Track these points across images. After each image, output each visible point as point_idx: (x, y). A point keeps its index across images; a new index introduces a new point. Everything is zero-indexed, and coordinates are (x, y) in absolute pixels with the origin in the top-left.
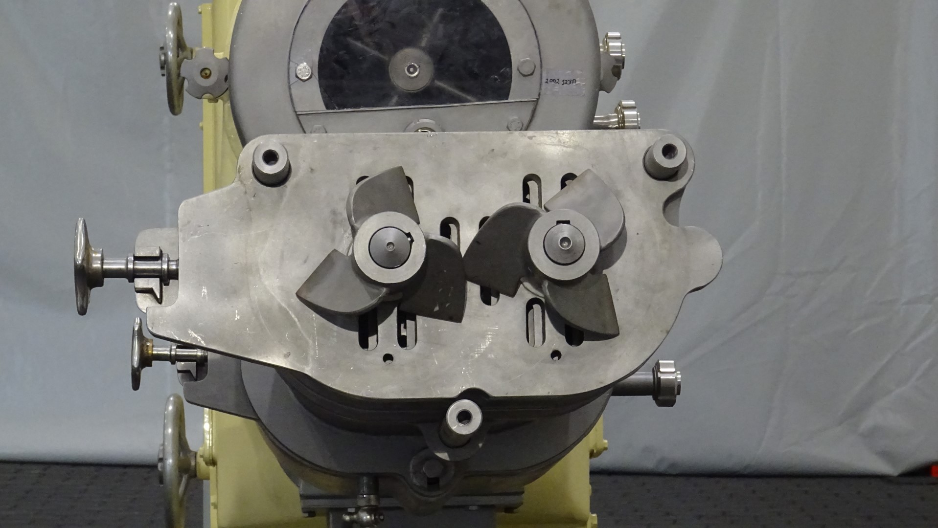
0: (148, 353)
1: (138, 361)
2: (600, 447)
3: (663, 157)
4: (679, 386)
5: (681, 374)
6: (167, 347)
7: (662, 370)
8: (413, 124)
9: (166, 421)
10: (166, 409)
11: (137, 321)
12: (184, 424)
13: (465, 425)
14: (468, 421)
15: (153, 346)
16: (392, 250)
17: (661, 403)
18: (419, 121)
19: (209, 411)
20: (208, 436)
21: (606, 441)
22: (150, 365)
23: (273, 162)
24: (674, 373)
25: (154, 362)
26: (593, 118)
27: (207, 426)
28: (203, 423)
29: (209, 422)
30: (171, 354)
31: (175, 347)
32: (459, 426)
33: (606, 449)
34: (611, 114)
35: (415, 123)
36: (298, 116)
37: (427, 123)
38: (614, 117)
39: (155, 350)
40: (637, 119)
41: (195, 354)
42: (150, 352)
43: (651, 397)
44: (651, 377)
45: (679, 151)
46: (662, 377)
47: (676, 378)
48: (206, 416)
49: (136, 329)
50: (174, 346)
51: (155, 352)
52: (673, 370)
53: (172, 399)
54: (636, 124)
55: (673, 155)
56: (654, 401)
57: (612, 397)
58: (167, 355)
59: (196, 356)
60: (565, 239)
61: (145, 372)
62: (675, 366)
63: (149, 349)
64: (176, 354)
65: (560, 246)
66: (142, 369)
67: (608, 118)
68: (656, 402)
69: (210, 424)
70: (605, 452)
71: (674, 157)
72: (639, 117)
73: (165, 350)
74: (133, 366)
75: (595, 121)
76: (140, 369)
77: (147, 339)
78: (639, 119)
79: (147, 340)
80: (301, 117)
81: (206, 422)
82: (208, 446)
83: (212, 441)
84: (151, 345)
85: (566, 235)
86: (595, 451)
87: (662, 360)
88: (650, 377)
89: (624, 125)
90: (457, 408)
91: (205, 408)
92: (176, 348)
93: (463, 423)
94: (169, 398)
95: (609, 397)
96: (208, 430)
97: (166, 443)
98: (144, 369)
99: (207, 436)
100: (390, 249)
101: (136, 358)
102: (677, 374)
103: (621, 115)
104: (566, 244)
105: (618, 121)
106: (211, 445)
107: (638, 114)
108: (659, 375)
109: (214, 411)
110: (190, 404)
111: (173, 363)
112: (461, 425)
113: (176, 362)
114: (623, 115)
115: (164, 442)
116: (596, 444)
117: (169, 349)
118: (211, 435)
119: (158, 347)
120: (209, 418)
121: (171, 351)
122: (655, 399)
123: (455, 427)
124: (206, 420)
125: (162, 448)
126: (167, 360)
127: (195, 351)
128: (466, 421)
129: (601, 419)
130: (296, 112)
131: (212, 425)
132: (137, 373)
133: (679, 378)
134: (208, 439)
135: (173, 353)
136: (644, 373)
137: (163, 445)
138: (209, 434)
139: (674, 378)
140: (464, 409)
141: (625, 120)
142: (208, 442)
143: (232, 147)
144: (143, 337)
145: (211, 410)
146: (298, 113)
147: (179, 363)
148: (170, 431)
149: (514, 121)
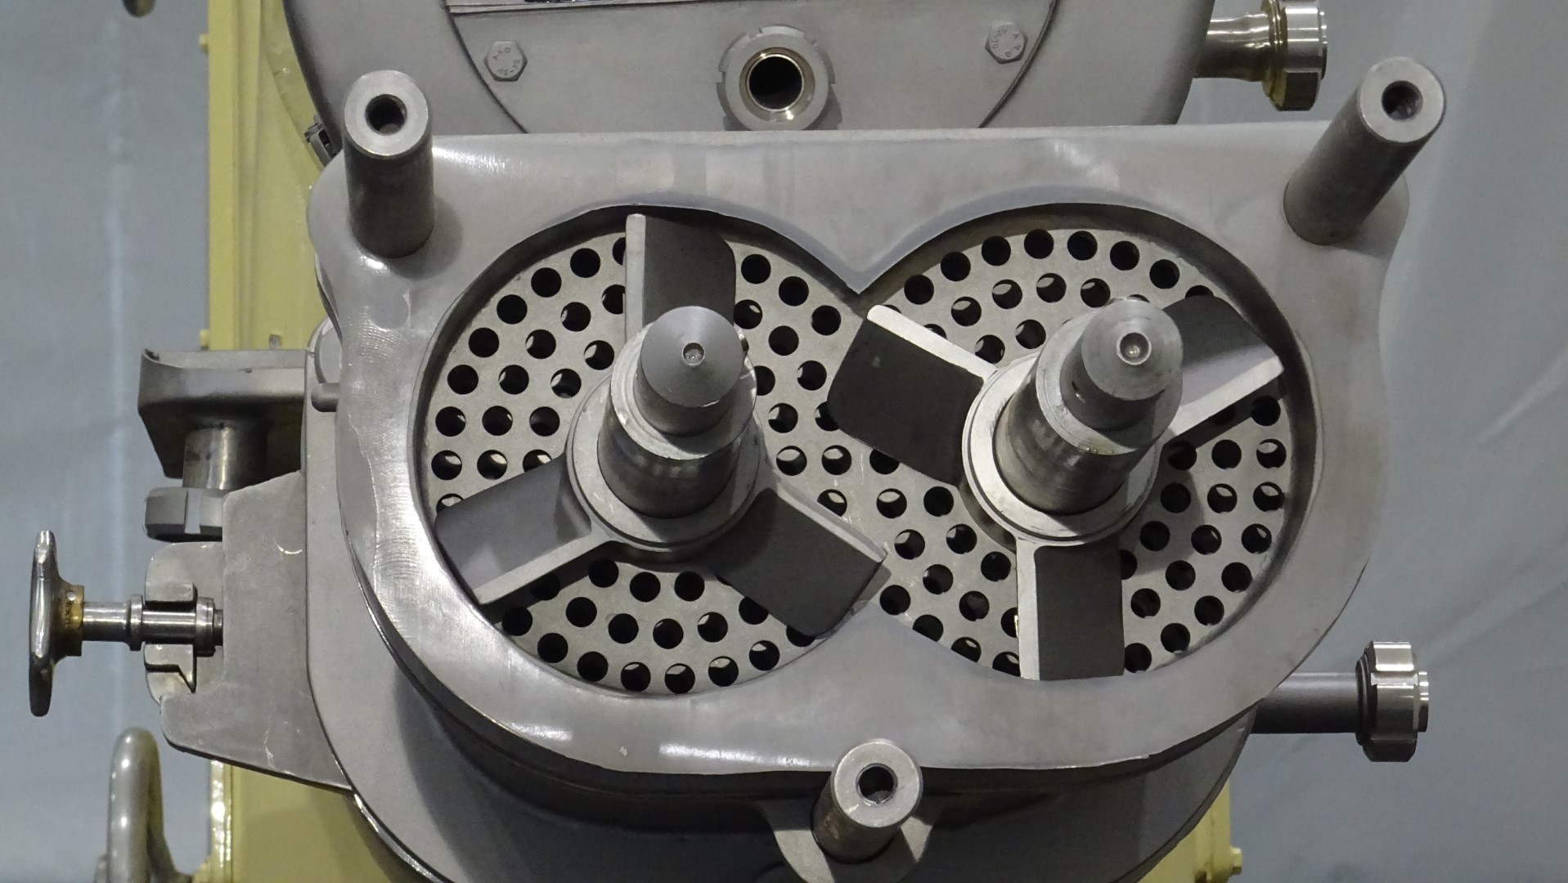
0: (70, 622)
1: (46, 645)
2: (1221, 864)
3: (1384, 114)
4: (1424, 709)
5: (1429, 678)
6: (119, 605)
7: (1380, 667)
8: (746, 39)
9: (113, 797)
10: (114, 767)
11: (42, 541)
12: (161, 807)
13: (878, 802)
14: (886, 792)
15: (83, 604)
16: (698, 363)
17: (1378, 753)
18: (761, 32)
19: (224, 768)
20: (222, 835)
21: (1237, 851)
22: (77, 652)
23: (392, 126)
24: (1409, 674)
25: (86, 645)
26: (1206, 25)
27: (218, 811)
28: (209, 800)
29: (224, 800)
30: (129, 623)
31: (140, 606)
32: (863, 805)
33: (1236, 870)
34: (1253, 14)
35: (751, 36)
36: (452, 17)
37: (781, 36)
38: (1259, 22)
39: (89, 613)
40: (1320, 26)
41: (191, 623)
42: (76, 618)
43: (1353, 735)
44: (1354, 685)
45: (1425, 100)
46: (1382, 685)
47: (1417, 690)
48: (218, 785)
49: (41, 560)
50: (137, 603)
51: (88, 619)
52: (1409, 667)
53: (128, 740)
54: (1317, 40)
55: (1409, 111)
56: (1361, 748)
57: (1254, 738)
58: (120, 624)
59: (192, 629)
60: (1132, 339)
61: (65, 670)
62: (1415, 657)
63: (74, 611)
64: (142, 624)
65: (1120, 356)
66: (56, 661)
67: (1245, 24)
68: (1365, 749)
69: (225, 805)
70: (1234, 877)
71: (1413, 114)
72: (1323, 20)
73: (115, 614)
74: (32, 655)
75: (1210, 33)
76: (52, 662)
77: (69, 585)
78: (1324, 27)
79: (70, 589)
80: (459, 21)
81: (216, 800)
82: (222, 859)
83: (232, 848)
84: (79, 601)
85: (1135, 327)
86: (1209, 877)
87: (1382, 640)
88: (1348, 686)
89: (1286, 43)
90: (859, 760)
91: (215, 763)
92: (144, 609)
93: (870, 799)
94: (122, 737)
95: (1246, 738)
96: (222, 820)
97: (115, 854)
98: (60, 662)
99: (219, 835)
100: (694, 360)
101: (41, 634)
102: (1420, 679)
103: (1279, 18)
104: (1135, 351)
105: (1271, 33)
106: (228, 858)
107: (1322, 14)
108: (1374, 680)
109: (237, 769)
110: (181, 752)
111: (135, 647)
112: (869, 803)
113: (143, 643)
114: (1284, 15)
115: (109, 849)
116: (1212, 856)
117: (124, 611)
118: (229, 832)
119: (97, 605)
120: (224, 790)
121: (129, 616)
122: (1363, 740)
123: (855, 808)
124: (216, 794)
125: (103, 865)
126: (119, 640)
127: (190, 617)
128: (882, 792)
129: (1225, 792)
130: (447, 8)
131: (232, 806)
132: (44, 672)
133: (1424, 689)
134: (222, 841)
135: (135, 621)
136: (1335, 674)
137: (107, 858)
138: (225, 831)
139: (1412, 687)
140: (875, 761)
141: (1289, 29)
142: (221, 850)
143: (283, 97)
144: (60, 579)
145: (228, 766)
146: (453, 10)
147: (149, 646)
148: (124, 822)
149: (1003, 31)
